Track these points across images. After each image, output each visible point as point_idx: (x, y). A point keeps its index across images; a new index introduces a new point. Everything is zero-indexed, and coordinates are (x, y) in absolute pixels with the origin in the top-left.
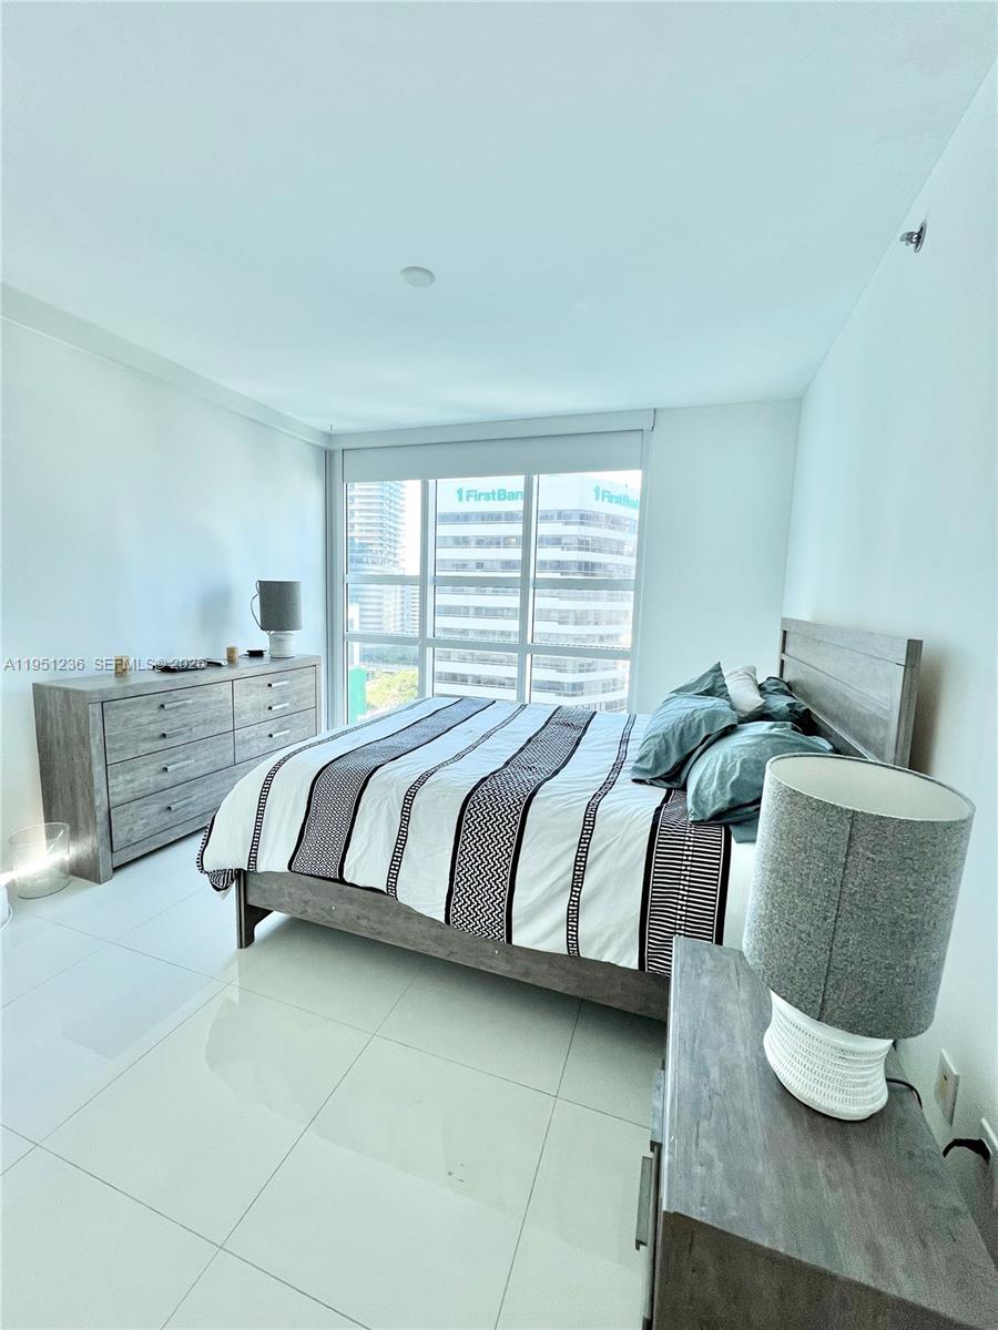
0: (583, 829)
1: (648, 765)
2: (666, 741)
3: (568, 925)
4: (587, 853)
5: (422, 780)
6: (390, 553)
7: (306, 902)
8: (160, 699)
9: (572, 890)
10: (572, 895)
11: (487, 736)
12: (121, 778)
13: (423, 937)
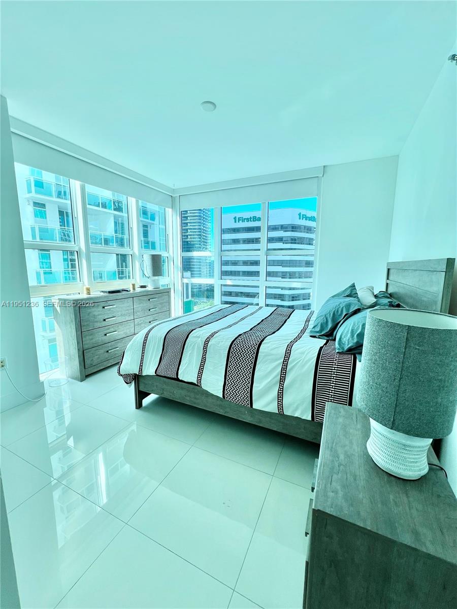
0: (285, 356)
1: (318, 329)
2: (327, 319)
3: (278, 399)
4: (287, 366)
5: (212, 335)
6: (204, 248)
7: (163, 389)
8: (103, 304)
9: (280, 384)
10: (280, 386)
11: (243, 319)
12: (87, 337)
13: (214, 405)
